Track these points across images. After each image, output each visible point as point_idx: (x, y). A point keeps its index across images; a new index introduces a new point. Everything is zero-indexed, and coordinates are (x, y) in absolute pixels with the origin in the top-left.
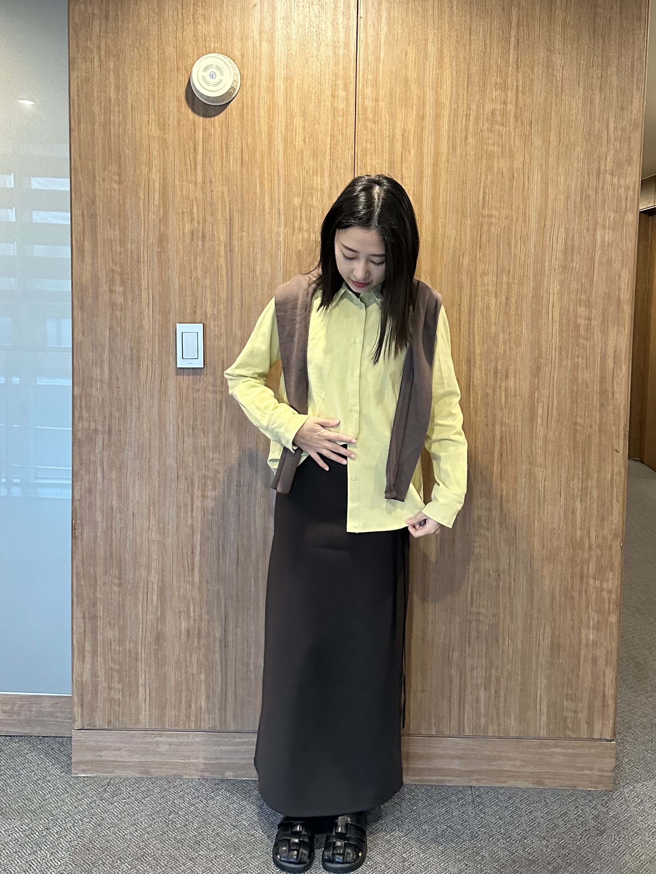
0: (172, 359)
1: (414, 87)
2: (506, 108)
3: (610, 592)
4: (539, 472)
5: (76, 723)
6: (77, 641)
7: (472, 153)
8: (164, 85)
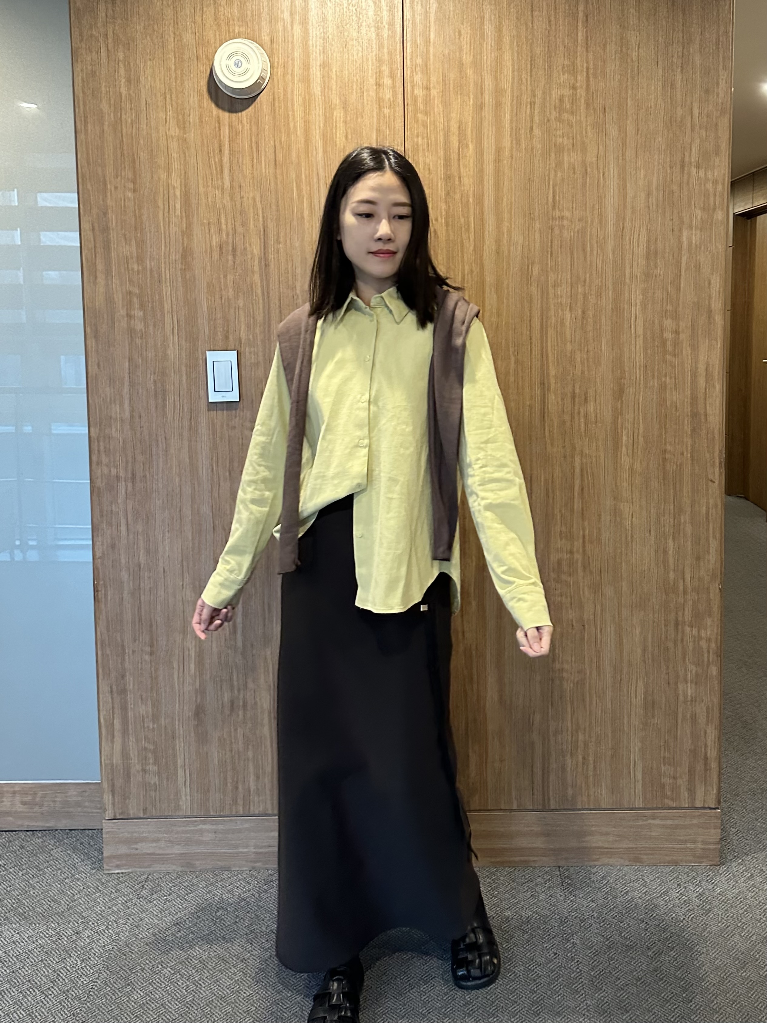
0: (202, 393)
1: (470, 72)
2: (576, 94)
3: (709, 640)
4: (625, 508)
5: (107, 812)
6: (104, 719)
7: (539, 146)
8: (182, 76)
